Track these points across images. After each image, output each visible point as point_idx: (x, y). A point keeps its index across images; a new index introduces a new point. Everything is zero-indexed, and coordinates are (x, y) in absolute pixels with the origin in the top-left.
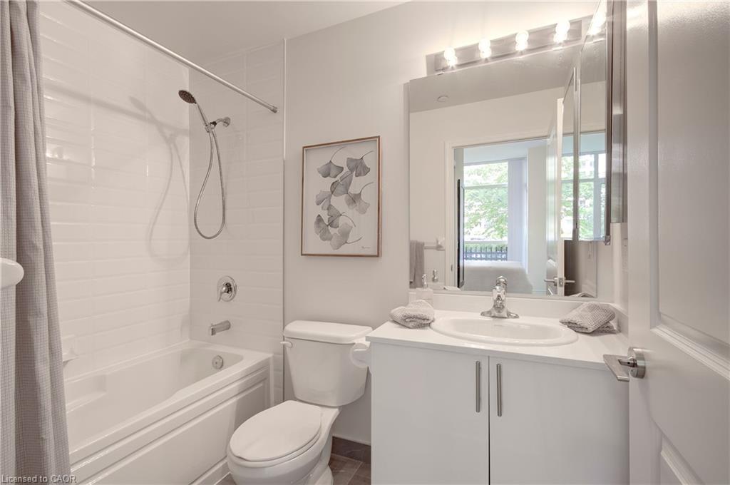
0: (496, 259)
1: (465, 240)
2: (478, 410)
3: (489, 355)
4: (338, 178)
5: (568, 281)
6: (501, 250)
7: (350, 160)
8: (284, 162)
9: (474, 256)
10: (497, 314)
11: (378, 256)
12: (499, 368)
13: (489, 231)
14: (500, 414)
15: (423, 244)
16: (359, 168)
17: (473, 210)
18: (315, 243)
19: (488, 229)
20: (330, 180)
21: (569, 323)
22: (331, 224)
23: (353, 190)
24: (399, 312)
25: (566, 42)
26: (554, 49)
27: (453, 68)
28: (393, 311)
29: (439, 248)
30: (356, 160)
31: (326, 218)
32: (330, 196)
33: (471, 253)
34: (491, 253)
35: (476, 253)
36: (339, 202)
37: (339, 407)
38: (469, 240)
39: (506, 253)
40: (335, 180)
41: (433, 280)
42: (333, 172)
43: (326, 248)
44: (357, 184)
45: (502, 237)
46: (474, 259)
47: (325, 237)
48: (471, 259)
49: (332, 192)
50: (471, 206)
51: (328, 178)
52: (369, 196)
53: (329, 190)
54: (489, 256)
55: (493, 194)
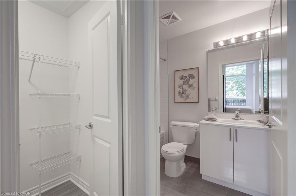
0: (241, 105)
1: (226, 97)
2: (230, 140)
3: (233, 127)
4: (185, 80)
5: (265, 111)
6: (243, 102)
7: (189, 75)
8: (168, 75)
9: (230, 104)
10: (237, 119)
11: (198, 102)
12: (236, 130)
13: (238, 94)
14: (236, 141)
15: (210, 99)
16: (192, 77)
17: (230, 85)
18: (178, 99)
19: (237, 93)
20: (183, 80)
21: (259, 121)
22: (183, 93)
23: (190, 83)
24: (206, 117)
25: (260, 37)
26: (256, 40)
27: (222, 46)
28: (204, 117)
29: (216, 100)
30: (191, 74)
31: (182, 92)
32: (183, 85)
33: (229, 103)
34: (238, 103)
35: (231, 103)
36: (186, 87)
37: (188, 145)
38: (228, 97)
39: (245, 103)
40: (184, 80)
41: (216, 110)
42: (184, 78)
43: (182, 100)
44: (191, 82)
45: (244, 96)
46: (230, 105)
47: (181, 97)
48: (229, 105)
49: (183, 84)
50: (229, 83)
51: (182, 80)
52: (195, 85)
53: (182, 83)
54: (237, 104)
55: (239, 78)
